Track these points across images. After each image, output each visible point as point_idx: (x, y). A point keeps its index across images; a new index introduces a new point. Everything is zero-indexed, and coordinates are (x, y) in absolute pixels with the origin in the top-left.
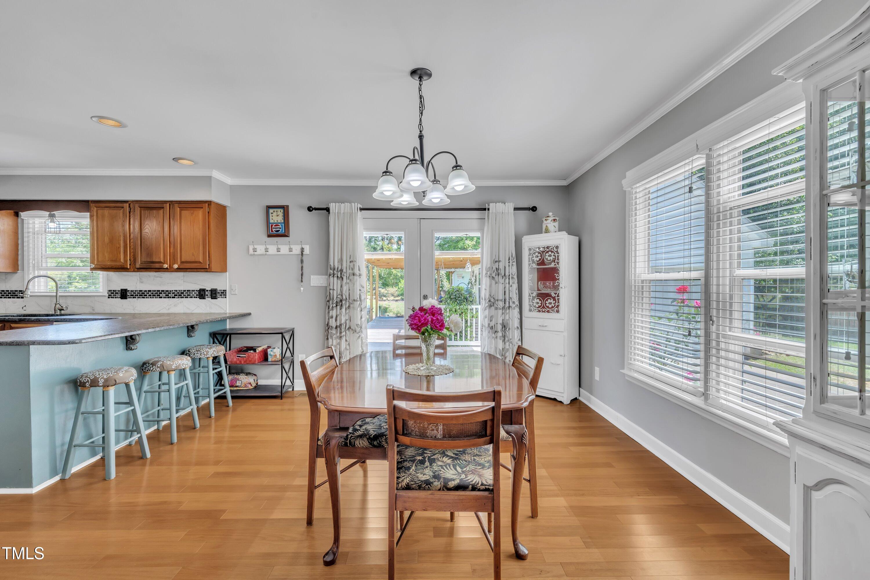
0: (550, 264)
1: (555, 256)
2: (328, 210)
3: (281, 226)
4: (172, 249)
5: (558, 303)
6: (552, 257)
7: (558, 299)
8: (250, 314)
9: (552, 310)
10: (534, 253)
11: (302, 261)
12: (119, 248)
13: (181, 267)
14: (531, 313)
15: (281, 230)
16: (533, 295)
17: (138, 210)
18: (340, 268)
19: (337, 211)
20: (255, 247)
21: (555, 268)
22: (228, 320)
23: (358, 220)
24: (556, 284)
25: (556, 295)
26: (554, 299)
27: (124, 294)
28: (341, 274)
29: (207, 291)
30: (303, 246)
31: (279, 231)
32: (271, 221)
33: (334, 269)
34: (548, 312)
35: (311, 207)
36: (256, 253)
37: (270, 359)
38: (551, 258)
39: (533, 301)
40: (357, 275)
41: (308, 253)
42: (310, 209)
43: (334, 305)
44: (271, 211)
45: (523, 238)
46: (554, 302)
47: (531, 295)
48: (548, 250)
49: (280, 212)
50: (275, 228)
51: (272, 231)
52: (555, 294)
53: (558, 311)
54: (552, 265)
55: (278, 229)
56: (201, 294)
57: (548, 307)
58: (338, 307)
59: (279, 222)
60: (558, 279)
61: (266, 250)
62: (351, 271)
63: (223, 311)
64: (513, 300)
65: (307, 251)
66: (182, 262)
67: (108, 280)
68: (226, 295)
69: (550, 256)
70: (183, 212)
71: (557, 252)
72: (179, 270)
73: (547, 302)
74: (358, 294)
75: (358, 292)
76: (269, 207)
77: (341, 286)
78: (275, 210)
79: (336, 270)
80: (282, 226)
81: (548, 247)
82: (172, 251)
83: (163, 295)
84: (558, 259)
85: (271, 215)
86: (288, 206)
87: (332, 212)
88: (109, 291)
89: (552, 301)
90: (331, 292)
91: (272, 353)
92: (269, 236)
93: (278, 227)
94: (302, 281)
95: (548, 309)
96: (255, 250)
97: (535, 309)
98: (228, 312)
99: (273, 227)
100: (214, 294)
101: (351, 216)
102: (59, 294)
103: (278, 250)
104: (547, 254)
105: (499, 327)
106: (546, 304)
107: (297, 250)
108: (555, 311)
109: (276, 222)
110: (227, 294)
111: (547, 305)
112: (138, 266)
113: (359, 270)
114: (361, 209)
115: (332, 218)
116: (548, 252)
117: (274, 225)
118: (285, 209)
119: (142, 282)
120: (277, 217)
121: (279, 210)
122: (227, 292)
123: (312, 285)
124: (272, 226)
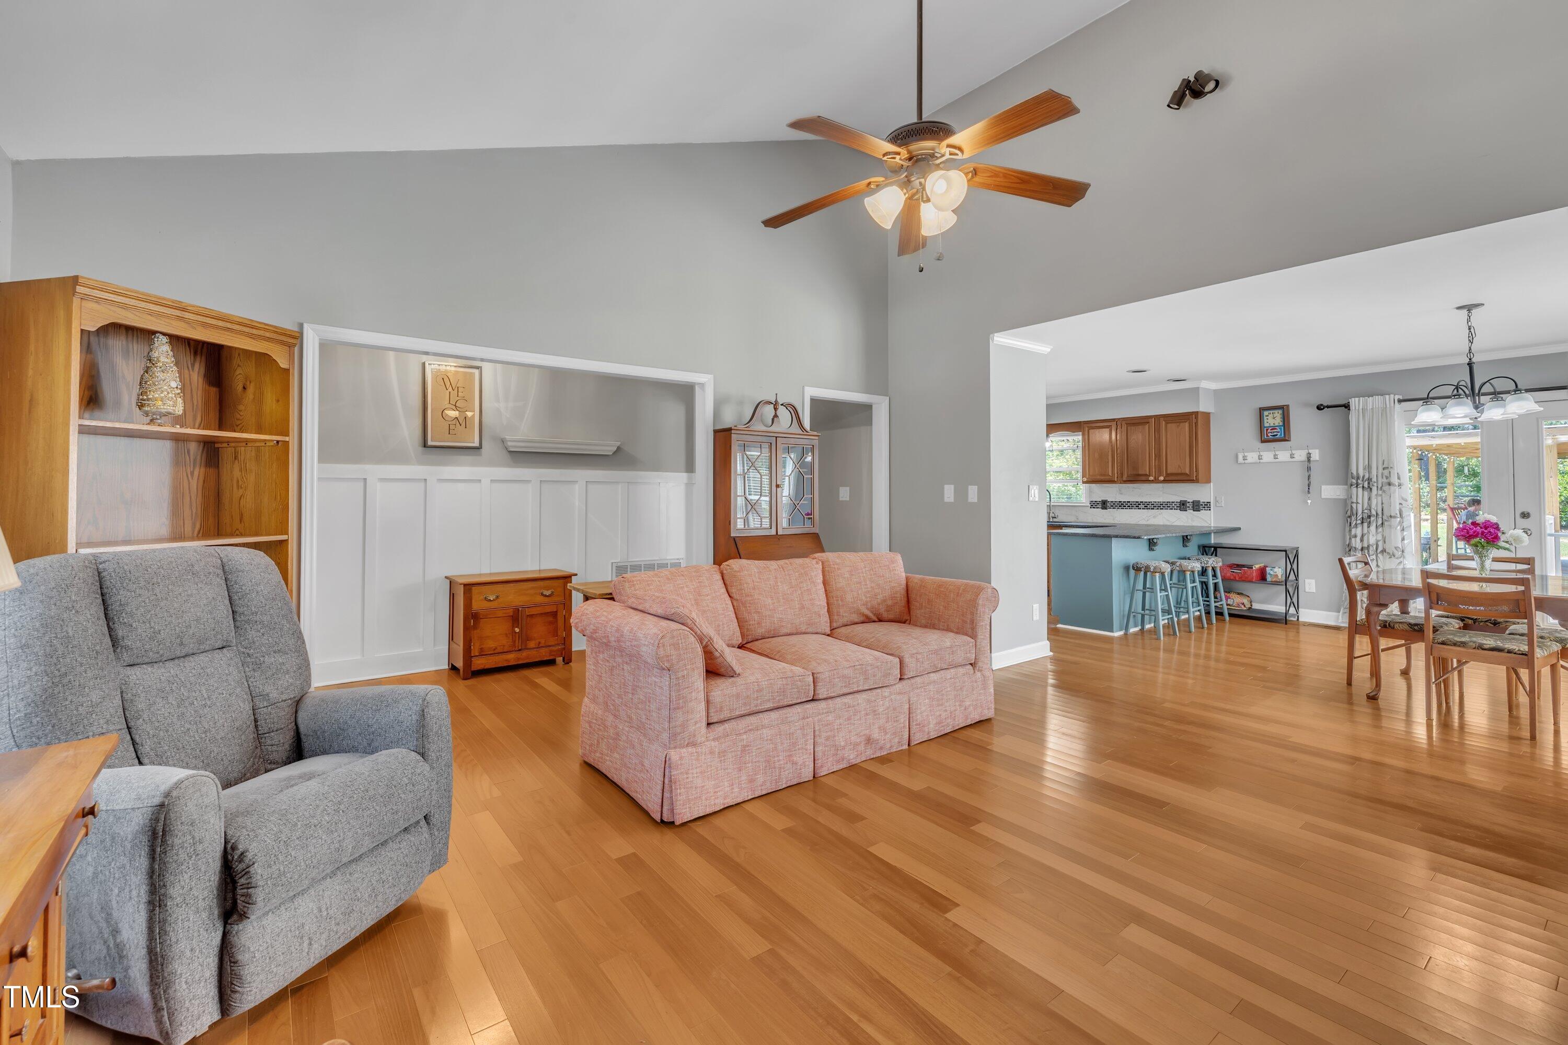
2: (1347, 406)
3: (1279, 430)
4: (1158, 463)
8: (1239, 529)
11: (1309, 469)
12: (1108, 462)
13: (1166, 479)
15: (1279, 434)
17: (1125, 426)
18: (1367, 477)
19: (1361, 407)
20: (1246, 454)
22: (1212, 534)
23: (1396, 416)
27: (1104, 505)
28: (1369, 483)
29: (1189, 502)
30: (1310, 451)
31: (1277, 435)
32: (1266, 425)
33: (1358, 478)
35: (1322, 405)
36: (1246, 461)
37: (1269, 578)
40: (1394, 485)
41: (1317, 458)
42: (1320, 408)
43: (1359, 522)
44: (1266, 413)
49: (1278, 414)
50: (1271, 433)
51: (1267, 436)
55: (1275, 434)
56: (1183, 506)
58: (1365, 525)
59: (1276, 425)
61: (1260, 458)
62: (1385, 480)
63: (1207, 525)
65: (1316, 455)
66: (1168, 474)
67: (1090, 492)
68: (1210, 507)
70: (1169, 425)
72: (1164, 481)
74: (1398, 508)
75: (1398, 507)
76: (1262, 410)
77: (1369, 499)
78: (1271, 412)
79: (1361, 479)
80: (1281, 429)
83: (1143, 506)
85: (1265, 418)
86: (1288, 406)
87: (1354, 408)
88: (1092, 502)
90: (1354, 506)
91: (1272, 573)
92: (1263, 441)
93: (1276, 430)
94: (1309, 492)
96: (1245, 458)
98: (1212, 525)
99: (1269, 431)
100: (1197, 506)
101: (1385, 412)
102: (1052, 504)
103: (1275, 457)
107: (1300, 455)
109: (1272, 425)
110: (1212, 506)
112: (1123, 479)
113: (1399, 478)
114: (1402, 401)
115: (1354, 419)
117: (1270, 428)
118: (1284, 410)
119: (1121, 494)
120: (1273, 420)
121: (1276, 411)
122: (1212, 504)
123: (1323, 496)
124: (1267, 430)
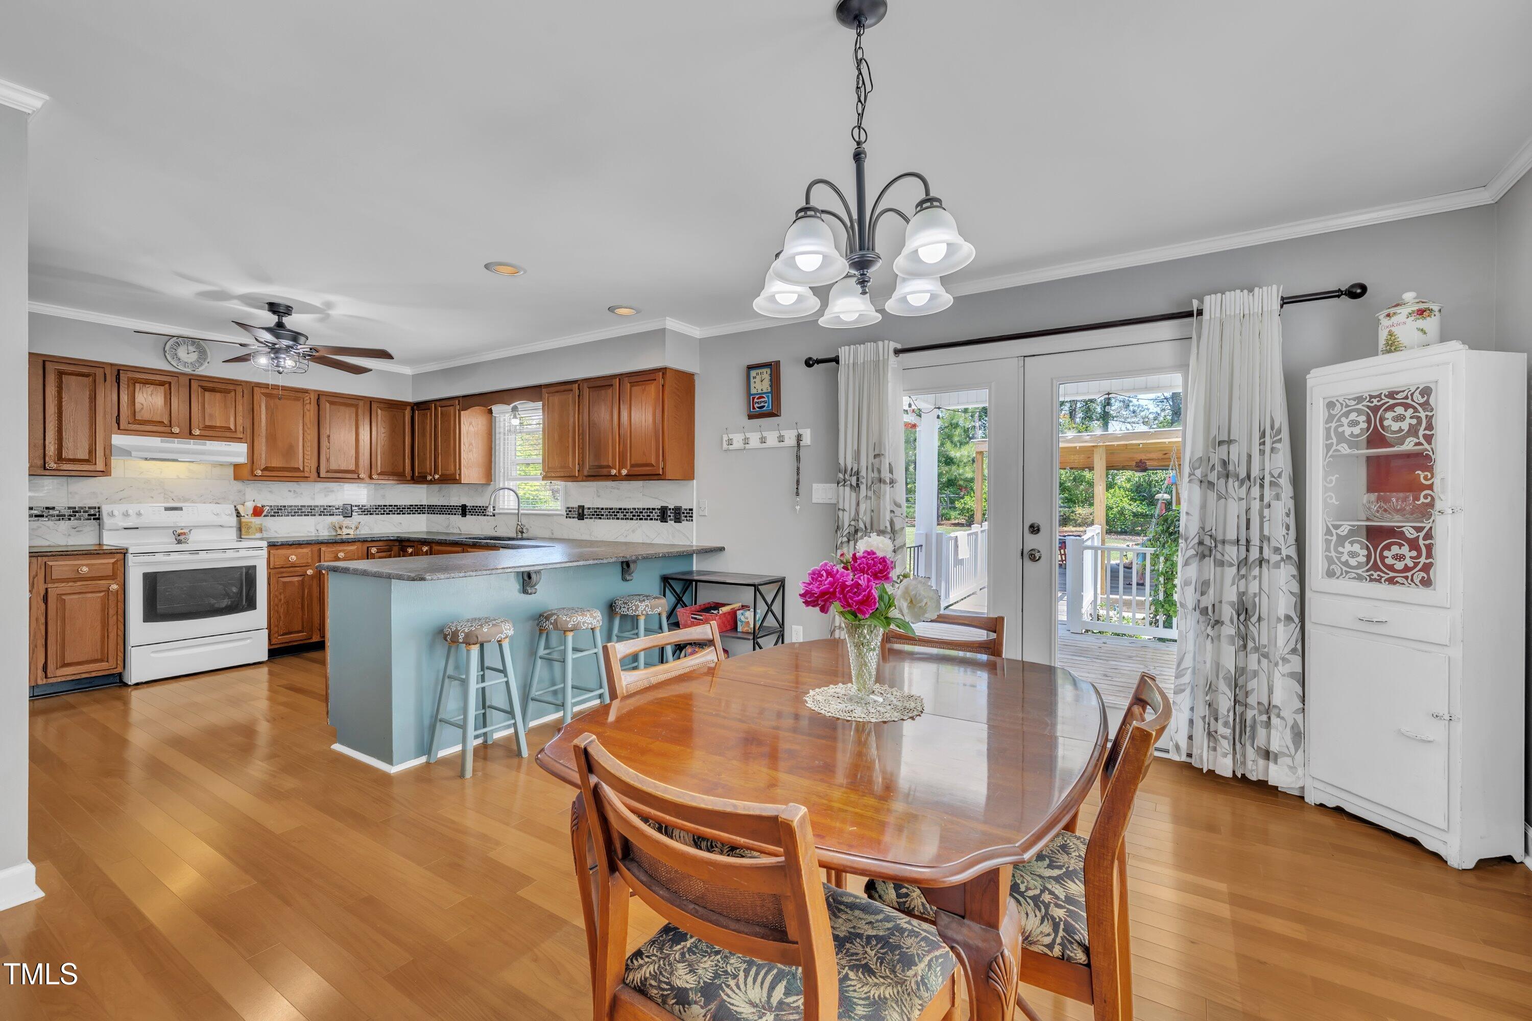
0: (1401, 441)
1: (1419, 418)
2: (836, 360)
3: (766, 399)
4: (621, 446)
5: (1429, 555)
6: (1408, 421)
7: (1429, 548)
8: (722, 549)
9: (1406, 578)
10: (1346, 414)
11: (798, 458)
12: (568, 447)
13: (630, 473)
14: (1334, 581)
15: (766, 405)
16: (1339, 531)
17: (586, 391)
18: (855, 469)
19: (851, 361)
20: (731, 436)
21: (1419, 455)
22: (695, 555)
23: (890, 374)
24: (1422, 500)
25: (1422, 534)
26: (1413, 545)
27: (581, 513)
28: (858, 479)
29: (670, 509)
30: (801, 432)
31: (764, 406)
32: (753, 391)
33: (845, 472)
34: (1391, 581)
35: (810, 359)
36: (731, 447)
37: (740, 629)
38: (1405, 426)
39: (1340, 549)
40: (885, 482)
41: (809, 443)
42: (809, 363)
43: (845, 539)
44: (753, 373)
45: (1308, 376)
46: (1414, 553)
47: (1334, 531)
48: (1392, 402)
49: (766, 373)
50: (758, 403)
51: (754, 408)
52: (1419, 529)
53: (1427, 583)
54: (1409, 445)
55: (762, 404)
56: (663, 514)
57: (1391, 568)
58: (852, 543)
59: (765, 391)
60: (1430, 487)
61: (746, 441)
62: (876, 475)
63: (689, 543)
64: (1274, 543)
65: (807, 440)
66: (632, 466)
67: (567, 493)
68: (692, 517)
69: (1400, 418)
70: (634, 389)
71: (1426, 405)
72: (630, 477)
73: (1386, 553)
74: (888, 518)
75: (888, 516)
76: (750, 368)
77: (858, 504)
78: (759, 371)
79: (849, 472)
80: (768, 397)
81: (1391, 395)
82: (621, 449)
83: (620, 515)
84: (1430, 427)
85: (752, 380)
86: (778, 363)
87: (843, 363)
88: (568, 508)
89: (1405, 550)
90: (841, 513)
91: (743, 618)
92: (750, 417)
93: (763, 400)
94: (797, 494)
95: (1392, 574)
96: (730, 442)
97: (1347, 572)
98: (694, 543)
99: (756, 400)
100: (679, 515)
101: (878, 366)
102: (522, 512)
103: (763, 440)
104: (1389, 415)
105: (1228, 612)
106: (1383, 558)
107: (791, 440)
108: (1417, 581)
109: (760, 391)
110: (694, 515)
111: (1389, 561)
112: (586, 473)
113: (891, 471)
114: (897, 352)
115: (843, 376)
116: (1391, 408)
117: (757, 396)
118: (774, 368)
119: (599, 496)
120: (761, 383)
121: (764, 370)
122: (694, 511)
123: (814, 501)
124: (753, 399)
